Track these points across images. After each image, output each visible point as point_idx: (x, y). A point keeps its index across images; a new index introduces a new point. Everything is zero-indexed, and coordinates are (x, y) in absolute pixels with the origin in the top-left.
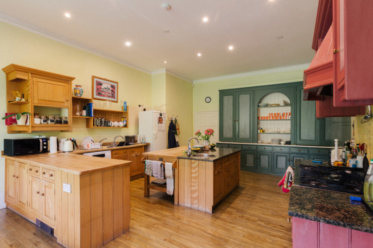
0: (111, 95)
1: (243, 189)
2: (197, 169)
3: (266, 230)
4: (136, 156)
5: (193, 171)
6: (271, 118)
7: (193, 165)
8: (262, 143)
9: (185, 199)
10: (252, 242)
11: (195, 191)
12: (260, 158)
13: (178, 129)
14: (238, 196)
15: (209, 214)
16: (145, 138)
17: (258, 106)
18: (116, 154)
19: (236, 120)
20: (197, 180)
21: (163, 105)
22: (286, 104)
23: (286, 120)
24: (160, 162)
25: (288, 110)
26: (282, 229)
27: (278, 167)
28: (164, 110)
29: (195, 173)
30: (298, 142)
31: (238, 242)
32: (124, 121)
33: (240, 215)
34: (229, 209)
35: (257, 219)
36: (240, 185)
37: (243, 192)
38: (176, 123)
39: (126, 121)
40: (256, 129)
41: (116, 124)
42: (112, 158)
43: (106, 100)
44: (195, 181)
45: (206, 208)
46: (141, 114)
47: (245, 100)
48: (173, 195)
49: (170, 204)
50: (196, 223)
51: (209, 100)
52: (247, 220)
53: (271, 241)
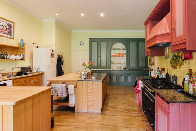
0: (7, 32)
1: (109, 95)
2: (91, 87)
3: (130, 115)
4: (34, 82)
5: (88, 88)
6: (117, 56)
7: (89, 85)
8: (112, 69)
9: (83, 108)
10: (128, 122)
11: (90, 101)
12: (112, 77)
13: (64, 62)
14: (109, 99)
15: (99, 113)
16: (40, 68)
17: (111, 49)
18: (16, 82)
19: (99, 56)
20: (91, 94)
21: (53, 45)
22: (124, 49)
23: (124, 57)
24: (64, 85)
25: (124, 52)
26: (136, 112)
27: (121, 81)
28: (54, 48)
29: (90, 89)
30: (129, 68)
31: (122, 125)
32: (20, 55)
33: (115, 110)
34: (108, 108)
35: (124, 110)
36: (107, 93)
37: (110, 97)
38: (62, 57)
39: (23, 55)
40: (110, 61)
41: (13, 57)
42: (13, 86)
43: (4, 36)
44: (90, 94)
45: (97, 110)
46: (35, 50)
47: (104, 45)
48: (75, 106)
49: (72, 113)
50: (95, 121)
51: (83, 44)
52: (120, 112)
53: (135, 119)
